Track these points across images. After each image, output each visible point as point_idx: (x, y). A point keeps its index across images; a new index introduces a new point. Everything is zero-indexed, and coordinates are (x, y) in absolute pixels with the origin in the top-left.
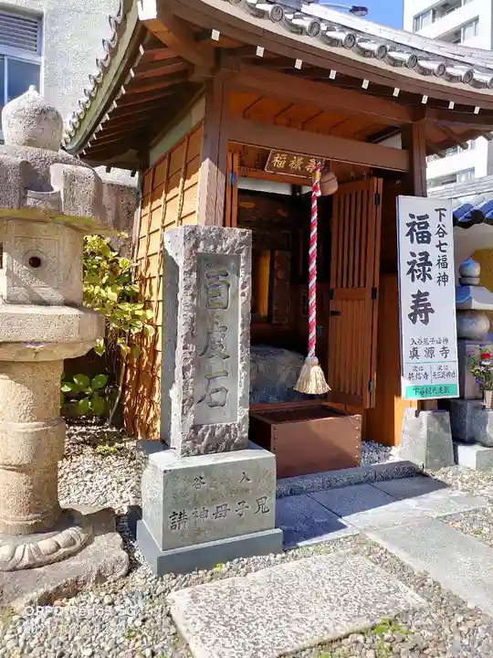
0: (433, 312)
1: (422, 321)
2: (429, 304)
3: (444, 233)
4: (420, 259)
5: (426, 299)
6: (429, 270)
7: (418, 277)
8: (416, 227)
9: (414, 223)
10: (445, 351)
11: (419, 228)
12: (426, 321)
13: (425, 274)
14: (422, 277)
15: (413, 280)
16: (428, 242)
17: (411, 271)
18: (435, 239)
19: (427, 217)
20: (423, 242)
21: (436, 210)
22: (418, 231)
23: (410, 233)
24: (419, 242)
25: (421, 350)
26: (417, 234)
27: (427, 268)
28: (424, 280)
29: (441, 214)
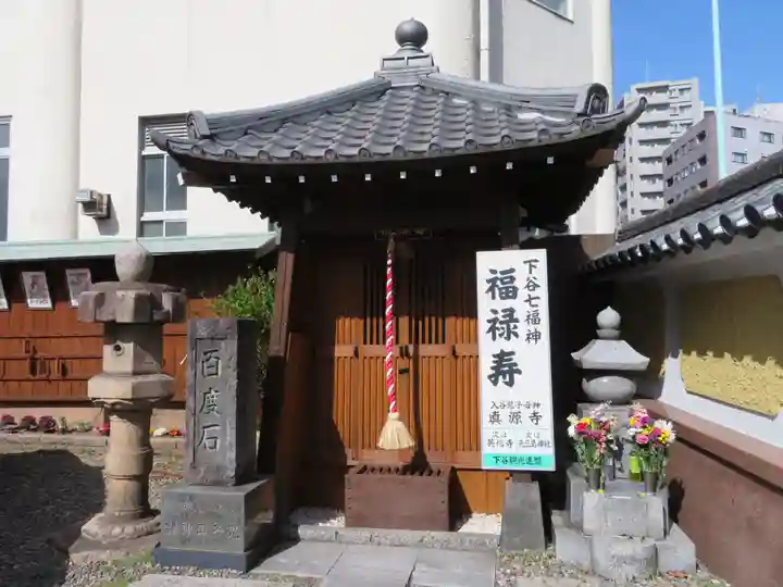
0: (519, 372)
1: (506, 383)
2: (516, 365)
3: (536, 286)
4: (503, 317)
5: (511, 359)
6: (515, 327)
7: (501, 335)
8: (499, 283)
9: (497, 278)
10: (536, 417)
11: (503, 283)
12: (511, 383)
13: (509, 332)
14: (505, 335)
15: (494, 338)
16: (515, 297)
17: (492, 330)
18: (523, 293)
19: (512, 270)
20: (508, 297)
21: (525, 262)
22: (501, 286)
23: (491, 289)
24: (502, 298)
25: (504, 414)
26: (500, 289)
27: (512, 325)
28: (508, 338)
29: (531, 266)
